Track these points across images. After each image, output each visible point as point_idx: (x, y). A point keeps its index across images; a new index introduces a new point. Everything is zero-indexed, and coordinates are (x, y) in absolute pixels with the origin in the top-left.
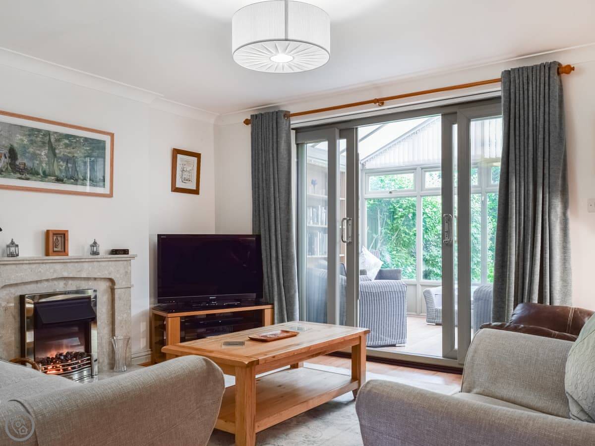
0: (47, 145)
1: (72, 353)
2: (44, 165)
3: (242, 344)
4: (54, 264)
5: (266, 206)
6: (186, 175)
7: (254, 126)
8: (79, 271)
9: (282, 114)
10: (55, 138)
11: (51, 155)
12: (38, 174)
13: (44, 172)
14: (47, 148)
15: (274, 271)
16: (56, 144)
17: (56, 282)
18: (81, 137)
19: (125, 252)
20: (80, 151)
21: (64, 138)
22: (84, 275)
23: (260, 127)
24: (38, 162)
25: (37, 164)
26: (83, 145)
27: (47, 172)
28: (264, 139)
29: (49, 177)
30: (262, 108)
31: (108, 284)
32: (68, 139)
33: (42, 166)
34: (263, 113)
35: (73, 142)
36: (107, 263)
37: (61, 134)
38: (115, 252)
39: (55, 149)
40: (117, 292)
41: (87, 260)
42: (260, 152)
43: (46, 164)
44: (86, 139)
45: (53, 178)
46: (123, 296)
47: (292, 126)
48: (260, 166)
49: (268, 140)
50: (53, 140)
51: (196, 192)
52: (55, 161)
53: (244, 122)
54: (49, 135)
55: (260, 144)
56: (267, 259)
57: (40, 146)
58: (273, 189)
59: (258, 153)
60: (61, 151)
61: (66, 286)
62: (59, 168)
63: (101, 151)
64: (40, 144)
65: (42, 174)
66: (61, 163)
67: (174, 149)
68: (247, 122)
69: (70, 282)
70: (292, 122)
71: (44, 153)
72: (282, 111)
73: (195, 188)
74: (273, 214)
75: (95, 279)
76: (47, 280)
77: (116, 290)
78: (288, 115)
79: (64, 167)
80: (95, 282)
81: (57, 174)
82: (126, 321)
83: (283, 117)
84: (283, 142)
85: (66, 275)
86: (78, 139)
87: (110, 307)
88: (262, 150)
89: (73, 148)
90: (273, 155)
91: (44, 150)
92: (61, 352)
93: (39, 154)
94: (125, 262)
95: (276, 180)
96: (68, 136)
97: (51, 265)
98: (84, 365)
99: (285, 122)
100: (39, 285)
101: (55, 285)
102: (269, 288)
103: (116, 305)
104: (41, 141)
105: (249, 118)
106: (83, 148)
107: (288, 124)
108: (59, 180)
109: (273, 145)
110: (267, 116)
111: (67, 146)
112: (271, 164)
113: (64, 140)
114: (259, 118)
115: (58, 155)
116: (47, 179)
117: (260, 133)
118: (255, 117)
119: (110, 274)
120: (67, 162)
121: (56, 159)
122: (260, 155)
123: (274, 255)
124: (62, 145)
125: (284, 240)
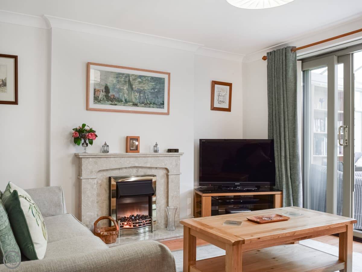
0: (127, 83)
1: (140, 215)
2: (126, 95)
3: (239, 223)
4: (129, 158)
5: (277, 118)
6: (221, 99)
7: (269, 61)
8: (145, 163)
9: (290, 49)
10: (133, 78)
11: (130, 90)
12: (122, 101)
13: (126, 100)
14: (127, 85)
15: (283, 166)
16: (133, 82)
17: (131, 170)
18: (149, 77)
19: (176, 151)
20: (148, 86)
21: (138, 78)
22: (148, 165)
23: (273, 61)
24: (122, 94)
25: (122, 95)
26: (150, 82)
27: (127, 100)
28: (276, 69)
29: (129, 103)
30: (275, 47)
31: (165, 171)
32: (140, 78)
33: (124, 96)
34: (275, 50)
35: (143, 80)
36: (164, 158)
37: (136, 76)
38: (170, 151)
39: (132, 85)
40: (170, 177)
41: (150, 156)
42: (273, 79)
43: (127, 95)
44: (152, 78)
45: (131, 103)
46: (174, 180)
47: (298, 58)
48: (274, 89)
49: (279, 69)
50: (131, 80)
51: (229, 110)
52: (133, 93)
53: (263, 59)
54: (129, 76)
55: (273, 73)
56: (278, 157)
57: (123, 84)
58: (282, 105)
59: (272, 80)
60: (136, 86)
61: (138, 172)
62: (135, 97)
63: (162, 85)
64: (123, 82)
65: (124, 101)
66: (136, 94)
67: (212, 81)
68: (264, 58)
69: (140, 169)
70: (297, 55)
71: (126, 88)
72: (289, 47)
73: (228, 108)
74: (282, 124)
75: (156, 168)
76: (126, 168)
77: (169, 176)
78: (294, 50)
79: (138, 96)
80: (156, 170)
81: (133, 101)
82: (176, 196)
83: (290, 52)
84: (291, 70)
85: (137, 165)
86: (147, 78)
87: (166, 187)
88: (275, 77)
89: (144, 84)
90: (283, 80)
91: (126, 86)
92: (133, 214)
93: (122, 89)
94: (176, 158)
95: (285, 99)
96: (140, 77)
97: (128, 158)
98: (147, 224)
99: (292, 55)
100: (121, 171)
101: (130, 171)
102: (279, 179)
103: (169, 186)
104: (124, 81)
105: (266, 55)
106: (150, 83)
107: (294, 57)
108: (135, 105)
109: (283, 73)
110: (279, 52)
111: (140, 83)
112: (282, 87)
113: (138, 79)
114: (273, 55)
115: (134, 89)
116: (127, 104)
117: (274, 65)
118: (269, 54)
119: (165, 165)
120: (140, 93)
121: (133, 92)
122: (274, 81)
123: (283, 154)
124: (137, 83)
125: (291, 143)
